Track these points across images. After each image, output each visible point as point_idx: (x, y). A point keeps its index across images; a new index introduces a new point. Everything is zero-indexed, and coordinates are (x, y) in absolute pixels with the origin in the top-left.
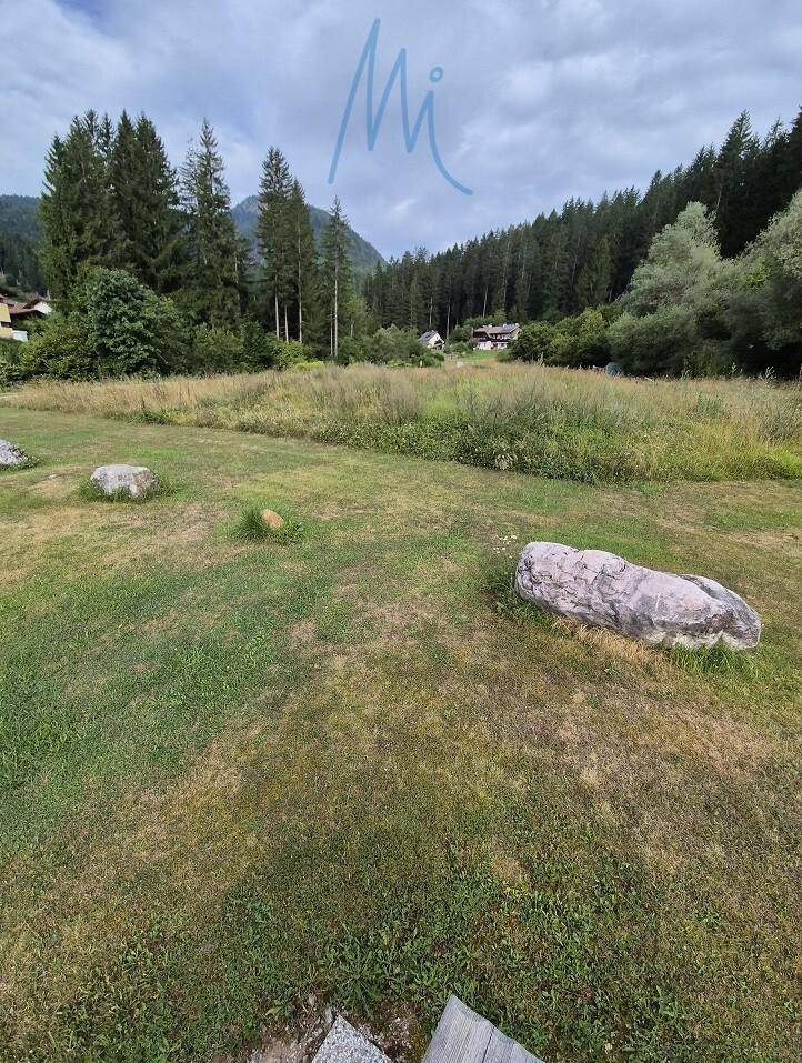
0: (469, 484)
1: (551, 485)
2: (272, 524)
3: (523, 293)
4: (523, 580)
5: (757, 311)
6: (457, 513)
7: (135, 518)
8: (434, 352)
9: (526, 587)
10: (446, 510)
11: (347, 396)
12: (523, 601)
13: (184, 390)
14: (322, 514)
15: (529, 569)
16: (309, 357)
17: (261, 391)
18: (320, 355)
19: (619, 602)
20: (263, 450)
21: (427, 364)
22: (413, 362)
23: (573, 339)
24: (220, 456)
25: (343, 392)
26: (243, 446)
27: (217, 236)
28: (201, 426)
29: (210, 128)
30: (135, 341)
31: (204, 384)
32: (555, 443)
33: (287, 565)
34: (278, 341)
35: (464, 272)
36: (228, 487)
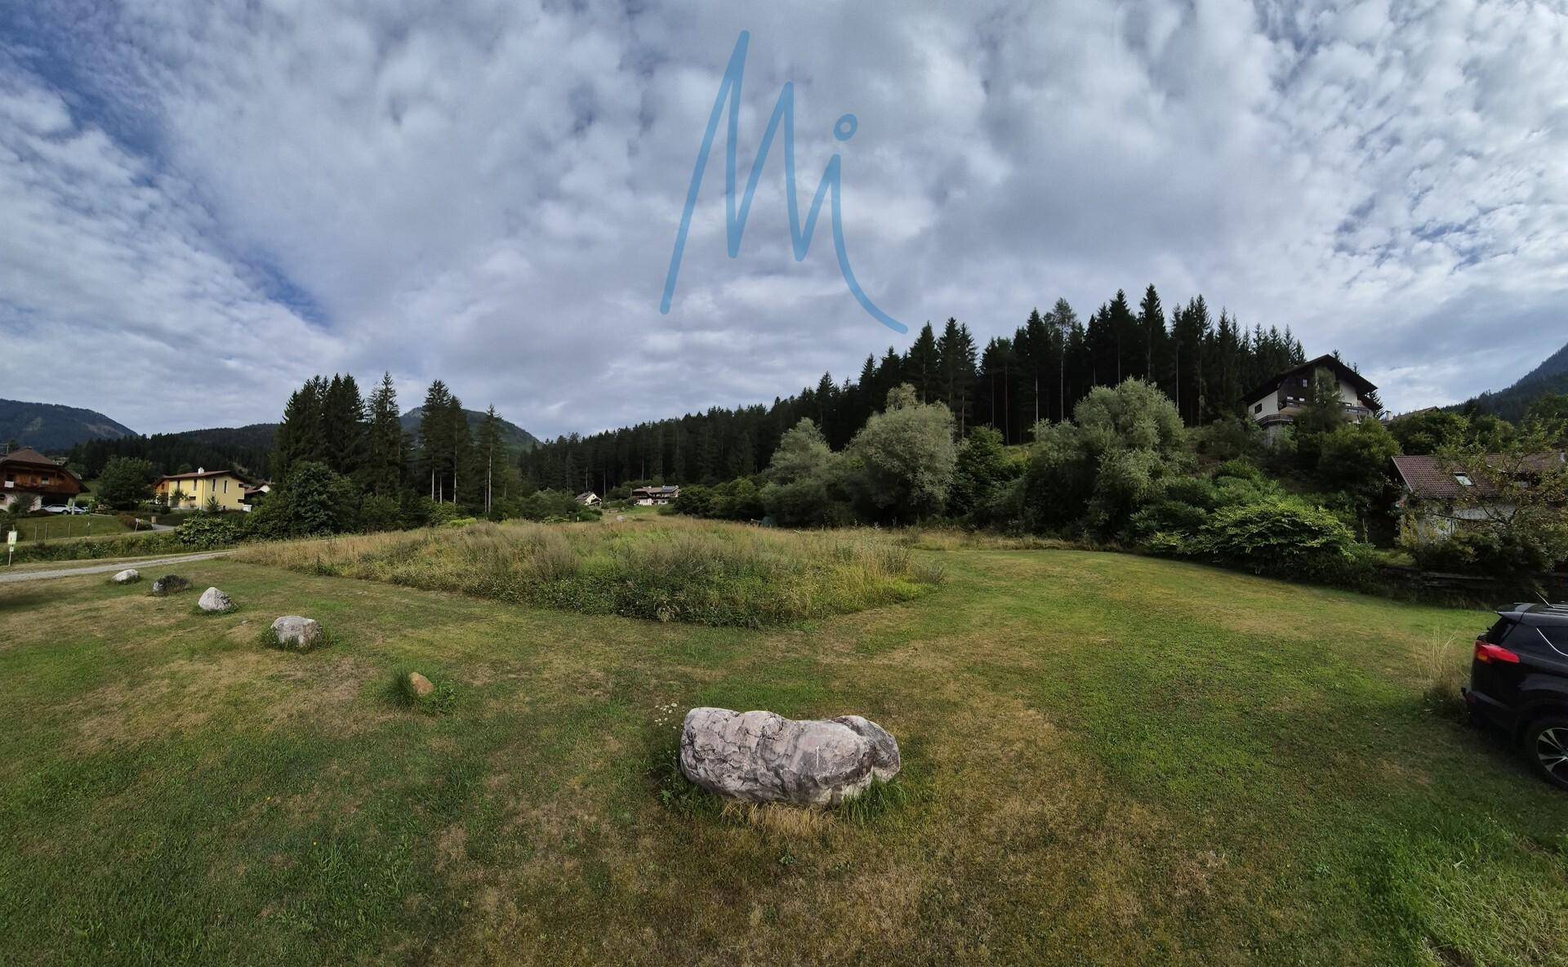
0: (631, 639)
1: (716, 634)
2: (420, 690)
3: (677, 463)
4: (687, 758)
5: (865, 485)
6: (618, 674)
7: (297, 669)
8: (592, 508)
9: (690, 766)
10: (607, 671)
11: (500, 551)
12: (690, 783)
13: (352, 545)
14: (474, 678)
15: (692, 743)
16: (461, 515)
17: (414, 546)
18: (473, 513)
19: (782, 767)
20: (415, 604)
21: (584, 519)
22: (570, 517)
24: (374, 608)
25: (496, 550)
26: (396, 599)
28: (360, 578)
29: (389, 375)
30: (320, 508)
31: (366, 541)
32: (716, 593)
33: (435, 743)
34: (435, 502)
35: (618, 449)
36: (379, 641)
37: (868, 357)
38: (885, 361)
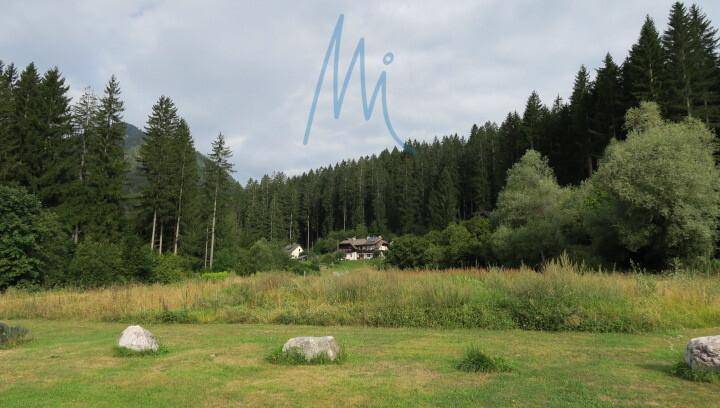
3: (380, 209)
5: (611, 224)
23: (444, 249)
27: (107, 161)
29: (116, 82)
30: (21, 255)
34: (155, 254)
35: (322, 192)
37: (579, 69)
38: (602, 73)
